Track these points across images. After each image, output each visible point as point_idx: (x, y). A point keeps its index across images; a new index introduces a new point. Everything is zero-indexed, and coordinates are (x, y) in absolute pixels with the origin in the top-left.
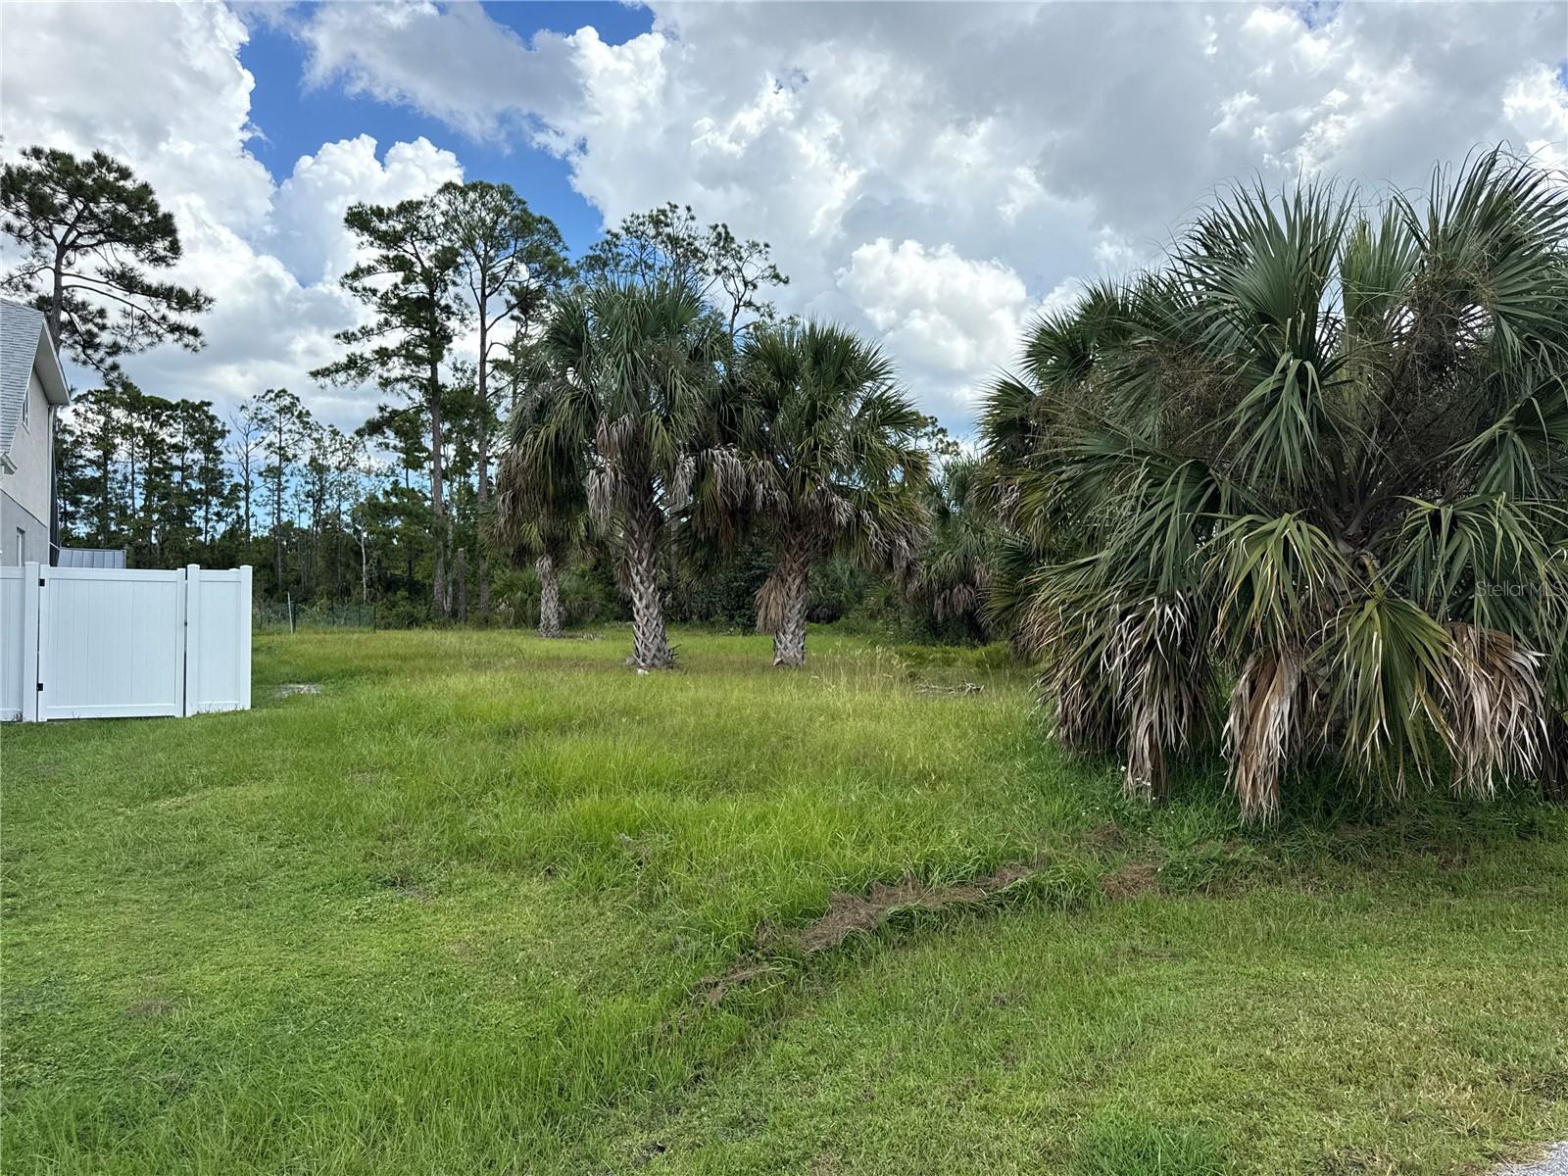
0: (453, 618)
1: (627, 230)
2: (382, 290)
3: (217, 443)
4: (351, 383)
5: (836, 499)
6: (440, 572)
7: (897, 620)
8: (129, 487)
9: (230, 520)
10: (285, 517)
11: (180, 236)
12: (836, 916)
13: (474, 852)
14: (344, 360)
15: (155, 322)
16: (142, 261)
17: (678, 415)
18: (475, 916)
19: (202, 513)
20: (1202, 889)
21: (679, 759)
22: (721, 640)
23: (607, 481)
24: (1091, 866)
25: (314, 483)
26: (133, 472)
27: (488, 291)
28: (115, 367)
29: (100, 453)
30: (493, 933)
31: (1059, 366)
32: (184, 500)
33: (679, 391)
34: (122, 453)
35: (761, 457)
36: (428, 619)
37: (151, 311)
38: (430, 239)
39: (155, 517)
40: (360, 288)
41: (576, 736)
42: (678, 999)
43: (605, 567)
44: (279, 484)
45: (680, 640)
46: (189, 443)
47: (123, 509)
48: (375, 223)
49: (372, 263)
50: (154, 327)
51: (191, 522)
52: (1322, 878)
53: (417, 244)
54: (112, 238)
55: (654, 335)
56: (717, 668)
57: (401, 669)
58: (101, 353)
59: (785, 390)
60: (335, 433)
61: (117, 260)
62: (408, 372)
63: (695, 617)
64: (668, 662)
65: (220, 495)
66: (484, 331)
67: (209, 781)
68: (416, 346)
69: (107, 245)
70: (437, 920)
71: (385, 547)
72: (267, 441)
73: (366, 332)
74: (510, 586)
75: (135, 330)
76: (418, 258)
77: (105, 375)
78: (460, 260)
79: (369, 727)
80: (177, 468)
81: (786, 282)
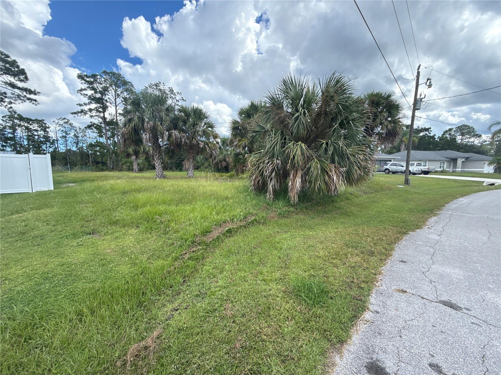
0: (113, 169)
1: (150, 87)
2: (89, 95)
3: (47, 130)
4: (82, 116)
5: (200, 142)
6: (109, 159)
7: (211, 169)
8: (22, 139)
9: (53, 148)
10: (68, 148)
11: (28, 75)
12: (214, 232)
13: (116, 223)
14: (80, 111)
15: (22, 97)
16: (16, 81)
17: (164, 123)
18: (115, 241)
19: (45, 146)
20: (285, 217)
21: (169, 197)
22: (175, 173)
23: (147, 137)
24: (264, 214)
25: (75, 140)
26: (23, 136)
27: (116, 97)
28: (11, 108)
29: (12, 131)
30: (120, 245)
31: (244, 117)
32: (39, 143)
33: (164, 117)
34: (19, 130)
35: (183, 133)
36: (107, 170)
37: (21, 94)
38: (101, 84)
39: (31, 147)
40: (83, 94)
41: (143, 193)
42: (176, 259)
43: (148, 159)
44: (66, 140)
45: (166, 173)
46: (39, 129)
47: (21, 145)
48: (85, 78)
49: (86, 88)
50: (22, 98)
51: (42, 148)
52: (304, 213)
53: (97, 84)
54: (5, 73)
55: (157, 105)
56: (176, 178)
57: (98, 179)
58: (6, 104)
59: (188, 119)
60: (80, 129)
61: (8, 79)
62: (97, 114)
63: (169, 169)
64: (164, 177)
65: (49, 142)
66: (116, 106)
67: (32, 209)
68: (99, 108)
69: (4, 75)
70: (104, 243)
71: (95, 154)
72: (61, 130)
73: (85, 104)
74: (126, 162)
75: (16, 99)
76: (98, 88)
77: (8, 110)
78: (109, 89)
79: (86, 192)
80: (36, 135)
81: (185, 101)
